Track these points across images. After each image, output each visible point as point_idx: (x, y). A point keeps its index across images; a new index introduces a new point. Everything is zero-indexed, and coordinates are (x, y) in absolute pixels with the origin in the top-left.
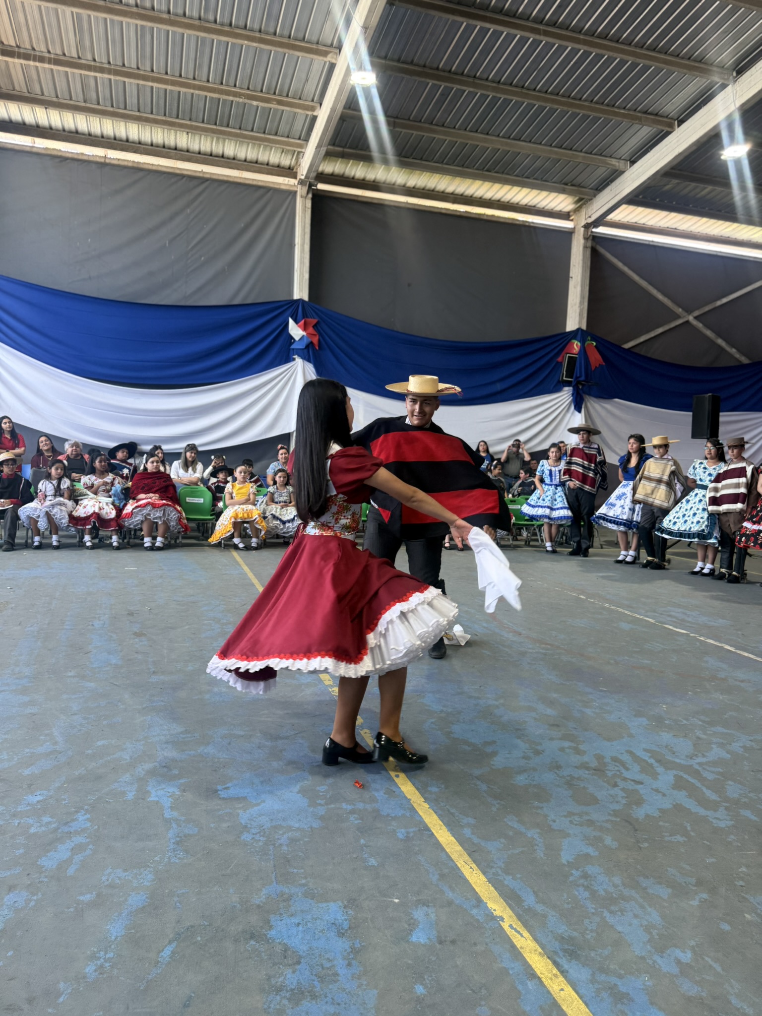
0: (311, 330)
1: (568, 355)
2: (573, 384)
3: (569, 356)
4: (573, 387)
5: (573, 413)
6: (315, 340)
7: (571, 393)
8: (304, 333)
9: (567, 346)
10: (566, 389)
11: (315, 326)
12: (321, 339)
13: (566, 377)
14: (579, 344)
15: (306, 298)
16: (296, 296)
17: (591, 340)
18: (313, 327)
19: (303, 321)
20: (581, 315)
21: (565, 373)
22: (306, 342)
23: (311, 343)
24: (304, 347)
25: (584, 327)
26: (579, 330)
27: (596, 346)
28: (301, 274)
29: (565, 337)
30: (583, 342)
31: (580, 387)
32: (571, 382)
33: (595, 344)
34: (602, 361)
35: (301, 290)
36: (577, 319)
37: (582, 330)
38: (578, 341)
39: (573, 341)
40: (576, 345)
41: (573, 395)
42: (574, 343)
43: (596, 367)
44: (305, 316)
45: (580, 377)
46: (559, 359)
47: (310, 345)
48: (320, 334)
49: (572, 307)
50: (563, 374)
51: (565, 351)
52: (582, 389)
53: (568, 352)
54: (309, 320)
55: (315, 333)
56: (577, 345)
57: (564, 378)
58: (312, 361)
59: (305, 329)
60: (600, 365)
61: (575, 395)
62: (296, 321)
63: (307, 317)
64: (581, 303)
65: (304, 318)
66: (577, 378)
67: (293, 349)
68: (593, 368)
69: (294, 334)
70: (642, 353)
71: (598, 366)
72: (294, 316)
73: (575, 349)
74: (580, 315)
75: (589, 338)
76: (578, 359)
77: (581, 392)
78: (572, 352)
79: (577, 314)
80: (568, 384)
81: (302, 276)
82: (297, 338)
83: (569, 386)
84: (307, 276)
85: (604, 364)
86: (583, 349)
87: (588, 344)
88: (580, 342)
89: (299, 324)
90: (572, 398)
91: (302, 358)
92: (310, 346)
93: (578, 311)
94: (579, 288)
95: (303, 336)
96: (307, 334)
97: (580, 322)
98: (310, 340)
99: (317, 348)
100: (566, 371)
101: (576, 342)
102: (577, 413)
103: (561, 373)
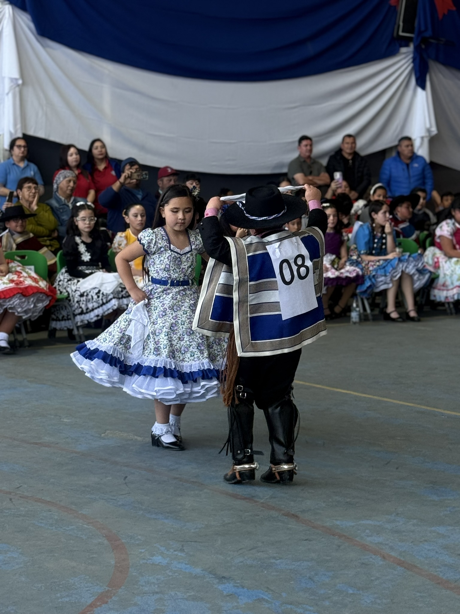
2: (414, 43)
5: (415, 91)
7: (411, 56)
10: (403, 50)
13: (403, 31)
21: (401, 24)
31: (424, 47)
32: (411, 39)
34: (452, 5)
41: (414, 60)
43: (444, 15)
45: (424, 31)
46: (392, 2)
50: (399, 25)
52: (426, 50)
57: (401, 34)
58: (29, 10)
60: (449, 10)
61: (418, 60)
66: (420, 33)
68: (440, 16)
71: (446, 13)
76: (420, 1)
77: (424, 55)
80: (405, 42)
85: (454, 9)
90: (412, 65)
91: (11, 2)
100: (404, 22)
102: (419, 90)
103: (395, 24)
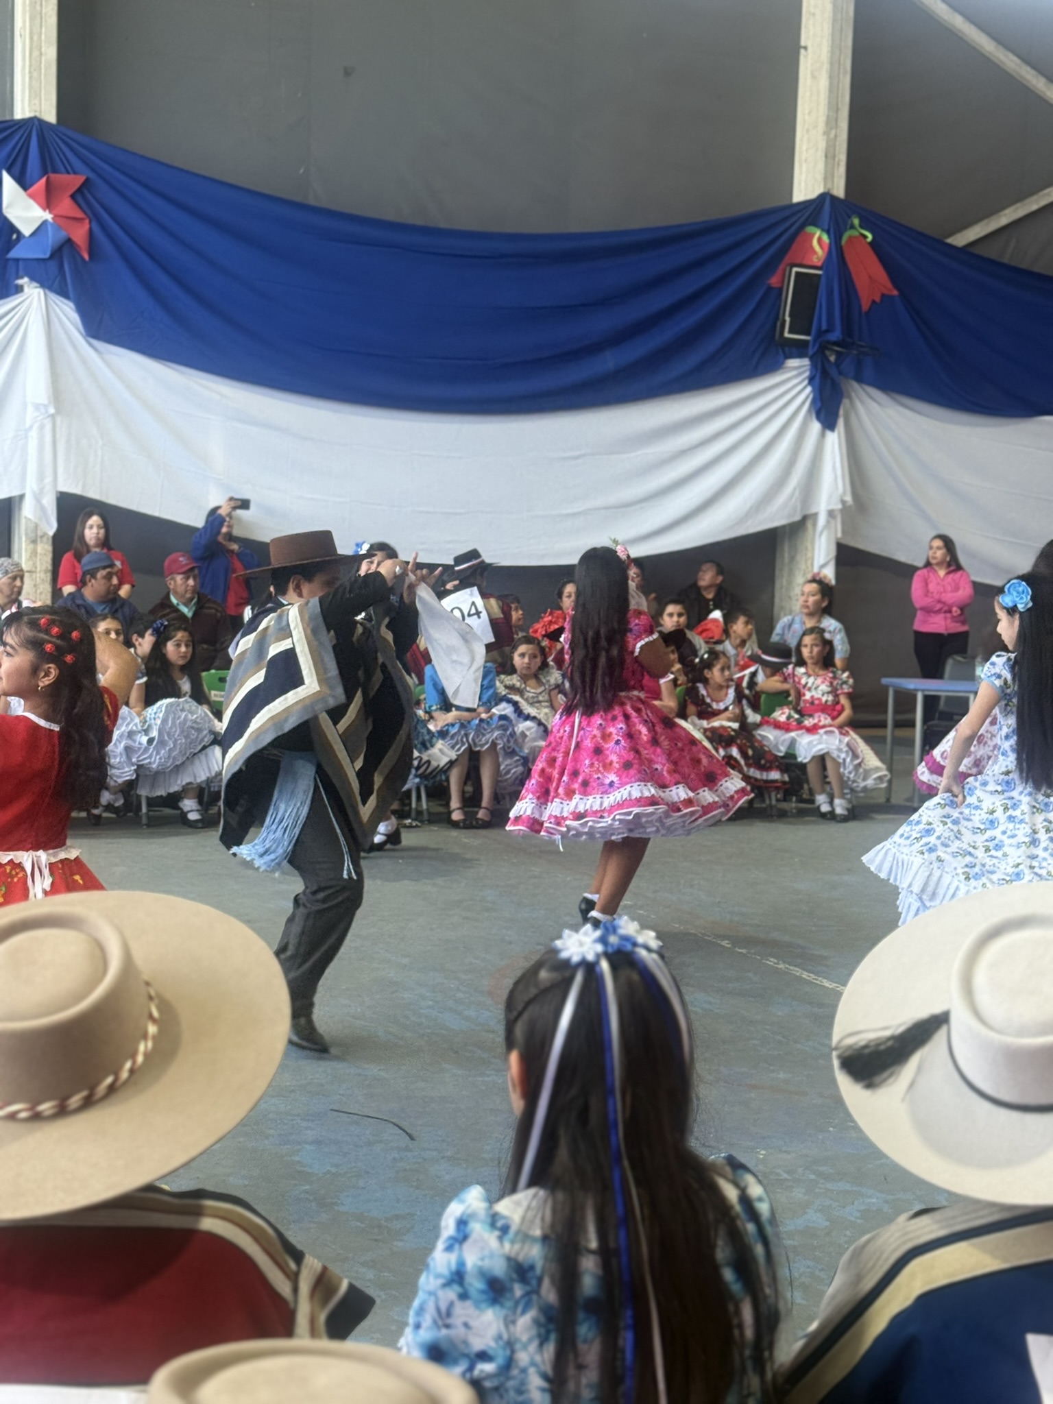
0: (66, 205)
1: (795, 270)
2: (811, 352)
3: (798, 274)
4: (811, 359)
6: (79, 235)
7: (807, 374)
8: (48, 216)
9: (794, 246)
10: (793, 363)
11: (78, 196)
12: (97, 229)
13: (791, 332)
14: (825, 238)
15: (51, 116)
16: (22, 110)
17: (861, 226)
18: (73, 197)
19: (44, 179)
20: (829, 156)
21: (788, 319)
22: (52, 239)
23: (69, 242)
24: (47, 256)
25: (839, 191)
26: (823, 197)
27: (870, 244)
28: (35, 47)
29: (786, 219)
30: (836, 233)
31: (832, 358)
32: (805, 343)
33: (870, 237)
34: (889, 285)
35: (34, 93)
36: (821, 166)
37: (834, 199)
38: (823, 230)
39: (810, 229)
40: (818, 242)
41: (811, 380)
42: (812, 235)
43: (874, 301)
44: (48, 166)
45: (827, 331)
46: (774, 281)
47: (65, 248)
48: (95, 217)
49: (808, 131)
50: (784, 321)
51: (787, 259)
52: (837, 364)
53: (798, 261)
54: (60, 178)
55: (80, 215)
56: (820, 240)
57: (787, 335)
58: (71, 295)
59: (48, 204)
60: (883, 295)
61: (817, 380)
62: (23, 182)
63: (55, 171)
64: (831, 123)
65: (45, 172)
66: (820, 333)
67: (17, 260)
68: (865, 306)
69: (17, 217)
70: (1006, 260)
71: (878, 299)
72: (17, 168)
73: (815, 252)
74: (826, 156)
75: (856, 221)
76: (823, 280)
77: (833, 372)
78: (805, 262)
79: (821, 154)
80: (798, 350)
81: (36, 53)
82: (27, 231)
83: (800, 356)
84: (51, 52)
85: (895, 293)
86: (837, 252)
87: (851, 238)
88: (828, 232)
89: (31, 190)
90: (809, 389)
91: (43, 285)
92: (66, 252)
93: (822, 145)
94: (824, 82)
95: (45, 223)
96: (56, 217)
97: (828, 176)
98: (63, 235)
99: (86, 257)
100: (791, 315)
101: (818, 233)
103: (777, 318)
